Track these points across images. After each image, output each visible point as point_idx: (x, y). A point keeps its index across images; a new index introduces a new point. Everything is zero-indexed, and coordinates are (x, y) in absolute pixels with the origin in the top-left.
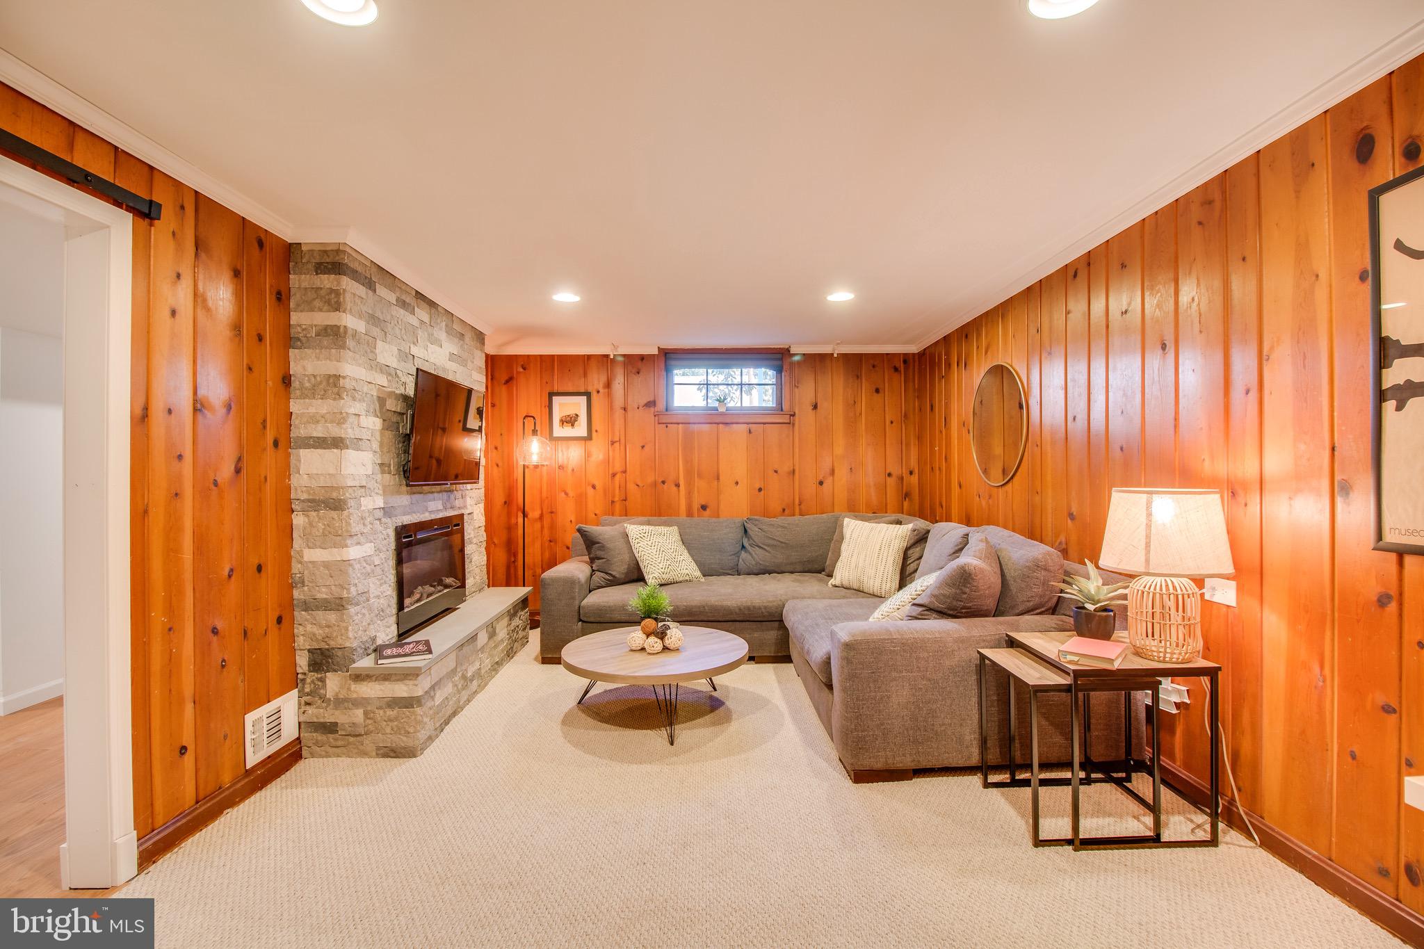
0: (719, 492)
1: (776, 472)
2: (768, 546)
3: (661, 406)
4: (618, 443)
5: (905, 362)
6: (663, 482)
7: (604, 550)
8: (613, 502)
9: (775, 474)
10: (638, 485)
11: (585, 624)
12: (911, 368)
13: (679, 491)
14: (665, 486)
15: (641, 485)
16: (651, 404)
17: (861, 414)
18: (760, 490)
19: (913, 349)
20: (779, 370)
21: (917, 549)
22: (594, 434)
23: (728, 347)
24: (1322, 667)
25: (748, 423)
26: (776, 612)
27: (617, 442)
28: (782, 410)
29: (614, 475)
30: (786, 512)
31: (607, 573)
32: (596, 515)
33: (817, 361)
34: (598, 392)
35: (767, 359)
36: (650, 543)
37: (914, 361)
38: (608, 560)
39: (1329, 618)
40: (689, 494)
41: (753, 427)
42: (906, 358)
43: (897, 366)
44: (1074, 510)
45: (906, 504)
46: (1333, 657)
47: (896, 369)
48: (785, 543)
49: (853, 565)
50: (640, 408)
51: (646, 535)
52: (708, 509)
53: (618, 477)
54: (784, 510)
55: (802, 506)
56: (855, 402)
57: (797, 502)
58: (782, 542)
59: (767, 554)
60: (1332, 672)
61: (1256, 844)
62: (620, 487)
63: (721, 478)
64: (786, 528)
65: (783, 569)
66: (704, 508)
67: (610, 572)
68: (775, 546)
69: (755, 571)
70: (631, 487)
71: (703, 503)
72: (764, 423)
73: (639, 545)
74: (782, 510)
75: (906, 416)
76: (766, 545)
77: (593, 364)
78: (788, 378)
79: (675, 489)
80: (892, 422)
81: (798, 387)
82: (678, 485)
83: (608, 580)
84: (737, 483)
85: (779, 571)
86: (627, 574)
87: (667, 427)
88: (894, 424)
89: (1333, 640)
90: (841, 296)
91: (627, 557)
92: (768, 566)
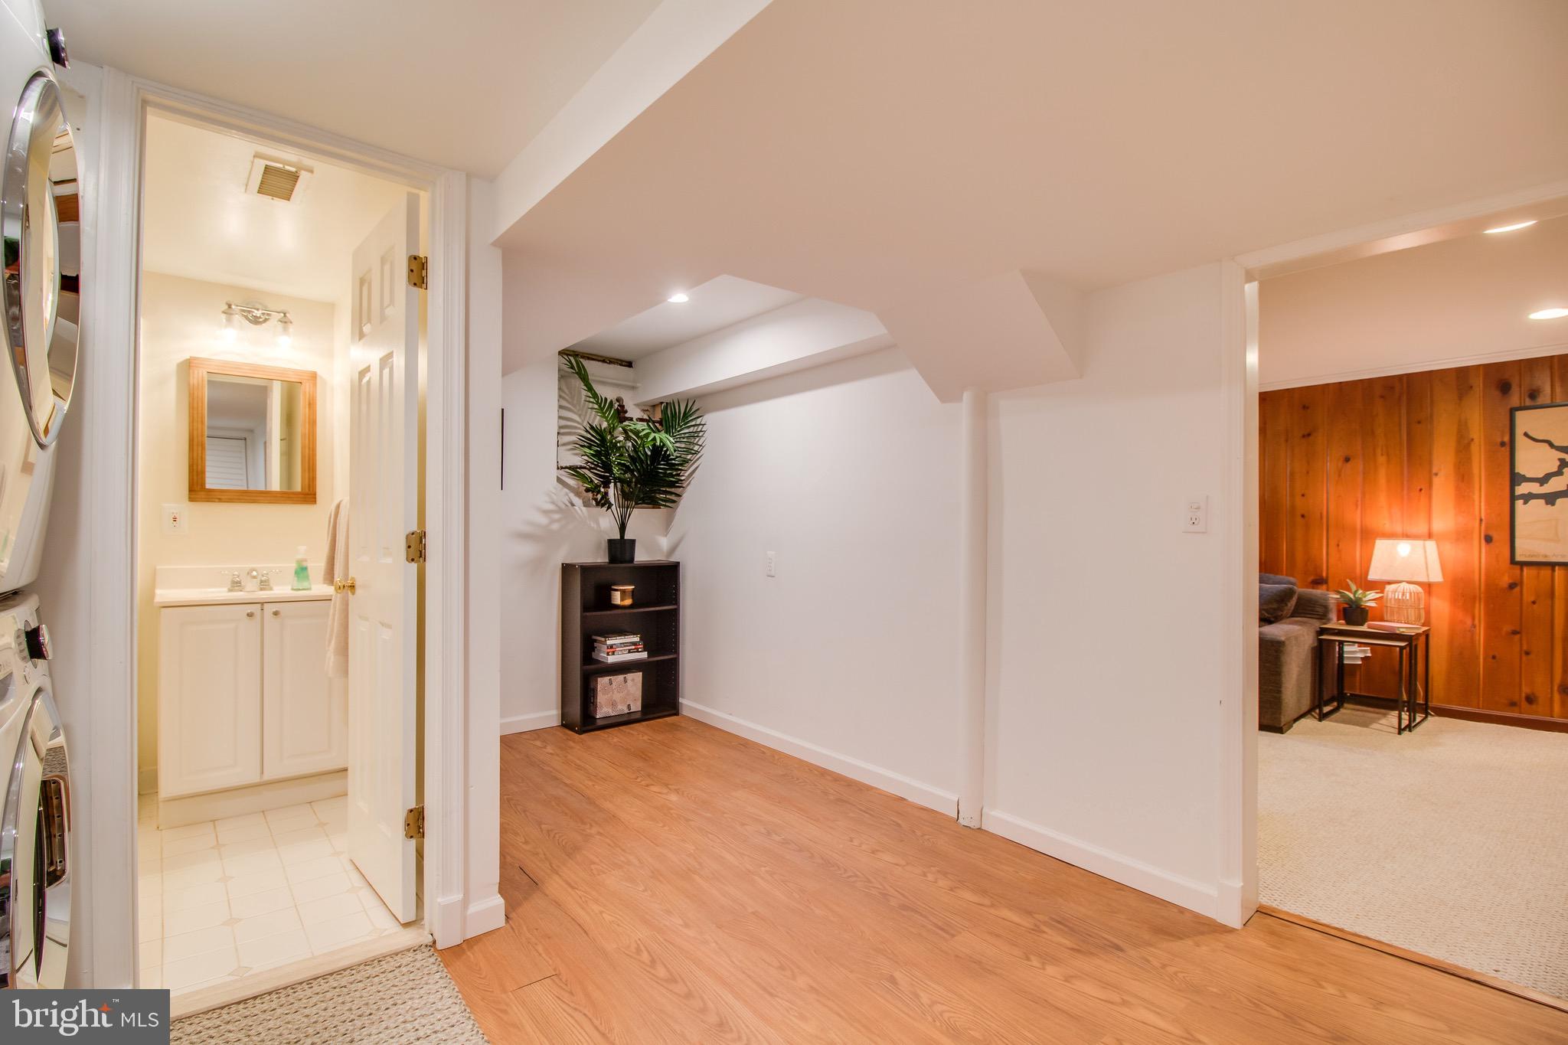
39: (1478, 598)
46: (1480, 616)
60: (1480, 622)
61: (1432, 714)
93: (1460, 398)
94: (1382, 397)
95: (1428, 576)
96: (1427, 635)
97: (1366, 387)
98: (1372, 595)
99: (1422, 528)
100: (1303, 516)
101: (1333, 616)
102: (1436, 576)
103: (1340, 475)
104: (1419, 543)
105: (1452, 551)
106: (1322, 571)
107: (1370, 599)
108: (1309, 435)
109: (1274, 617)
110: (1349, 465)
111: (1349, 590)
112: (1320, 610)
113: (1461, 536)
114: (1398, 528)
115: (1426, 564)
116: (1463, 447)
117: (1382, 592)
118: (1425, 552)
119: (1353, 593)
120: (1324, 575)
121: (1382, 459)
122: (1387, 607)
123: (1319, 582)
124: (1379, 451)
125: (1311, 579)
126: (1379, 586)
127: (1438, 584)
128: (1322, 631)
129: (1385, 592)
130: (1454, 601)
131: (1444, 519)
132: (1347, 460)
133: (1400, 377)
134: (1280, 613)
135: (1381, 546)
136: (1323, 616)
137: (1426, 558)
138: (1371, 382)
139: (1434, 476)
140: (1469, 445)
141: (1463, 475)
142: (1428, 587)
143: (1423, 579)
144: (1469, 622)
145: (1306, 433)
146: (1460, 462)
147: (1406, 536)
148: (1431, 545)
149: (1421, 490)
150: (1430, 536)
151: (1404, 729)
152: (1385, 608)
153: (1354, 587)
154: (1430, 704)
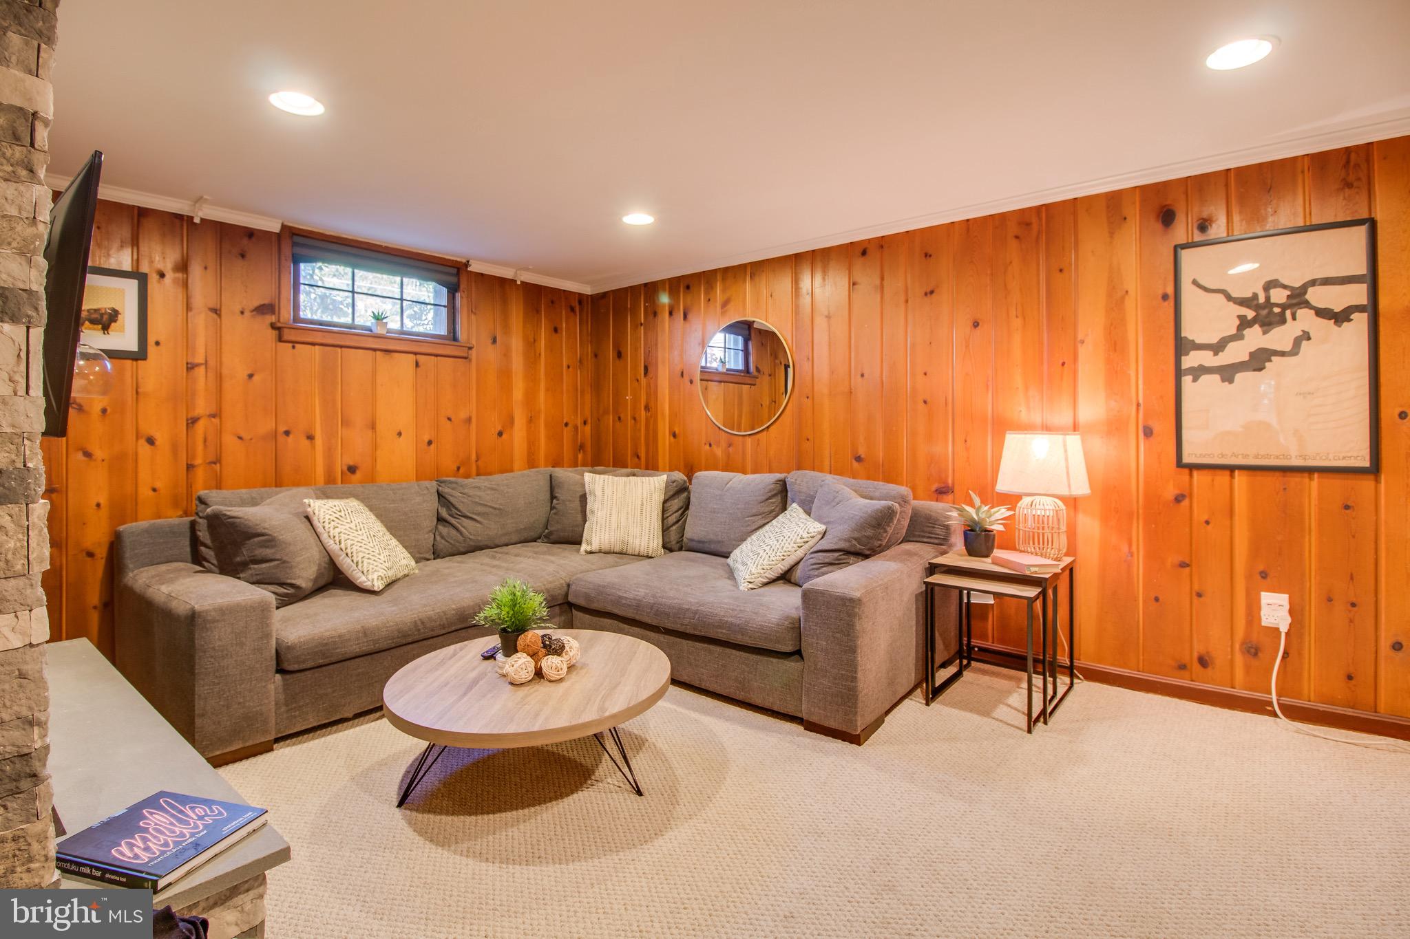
0: (375, 447)
1: (449, 419)
2: (478, 514)
3: (286, 315)
4: (202, 369)
5: (580, 302)
6: (287, 433)
7: (273, 547)
8: (190, 467)
9: (449, 422)
10: (240, 438)
11: (288, 677)
12: (585, 310)
13: (313, 447)
14: (291, 439)
15: (246, 436)
16: (265, 309)
17: (540, 354)
18: (430, 443)
19: (587, 290)
20: (453, 290)
21: (676, 501)
22: (152, 349)
23: (390, 246)
24: (1130, 545)
25: (416, 354)
26: (559, 594)
27: (198, 365)
28: (455, 339)
29: (192, 422)
30: (462, 470)
31: (282, 584)
32: (154, 490)
33: (497, 287)
34: (162, 275)
35: (436, 271)
36: (353, 525)
37: (588, 304)
38: (284, 562)
39: (1135, 515)
40: (329, 452)
41: (421, 358)
42: (581, 298)
43: (573, 305)
44: (862, 452)
45: (580, 456)
46: (1138, 540)
47: (573, 309)
48: (499, 509)
49: (614, 525)
50: (247, 314)
51: (342, 514)
52: (358, 472)
53: (201, 426)
54: (458, 468)
55: (479, 462)
56: (535, 341)
57: (474, 457)
58: (495, 509)
59: (478, 525)
60: (1138, 549)
61: (1081, 679)
62: (205, 441)
63: (378, 427)
64: (496, 490)
65: (497, 542)
66: (352, 469)
67: (289, 581)
68: (488, 514)
69: (462, 550)
70: (229, 440)
71: (351, 463)
72: (437, 356)
73: (337, 530)
74: (456, 469)
75: (581, 361)
76: (476, 514)
77: (148, 223)
78: (465, 300)
79: (307, 442)
80: (569, 367)
81: (475, 314)
82: (310, 438)
83: (286, 595)
84: (400, 434)
85: (493, 545)
86: (316, 580)
87: (294, 347)
88: (571, 369)
89: (1138, 527)
90: (638, 219)
91: (315, 553)
92: (481, 541)
93: (1112, 234)
94: (1017, 237)
95: (1069, 486)
96: (1070, 570)
97: (998, 221)
98: (1002, 512)
99: (1065, 418)
100: (925, 402)
101: (958, 541)
102: (1081, 487)
103: (967, 346)
104: (1059, 438)
105: (1100, 446)
106: (947, 477)
107: (995, 518)
108: (932, 292)
109: (869, 550)
110: (978, 331)
111: (972, 504)
112: (940, 531)
113: (1114, 427)
114: (1037, 418)
115: (1067, 468)
116: (1116, 303)
117: (1013, 509)
118: (1066, 451)
119: (979, 512)
120: (950, 481)
121: (1017, 323)
122: (1019, 530)
123: (942, 492)
124: (1013, 312)
125: (934, 487)
126: (1011, 500)
127: (1085, 498)
128: (932, 569)
129: (1017, 509)
130: (1105, 519)
131: (1092, 407)
132: (976, 325)
133: (1038, 209)
134: (877, 543)
135: (1012, 440)
136: (942, 542)
137: (1066, 459)
138: (1003, 217)
139: (1079, 345)
140: (1123, 299)
141: (1115, 344)
142: (1072, 502)
143: (1064, 492)
144: (1125, 549)
145: (928, 291)
146: (1112, 324)
147: (1047, 428)
148: (1074, 441)
149: (1063, 364)
150: (1075, 428)
151: (1037, 720)
152: (1017, 531)
153: (977, 501)
154: (1076, 663)
